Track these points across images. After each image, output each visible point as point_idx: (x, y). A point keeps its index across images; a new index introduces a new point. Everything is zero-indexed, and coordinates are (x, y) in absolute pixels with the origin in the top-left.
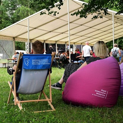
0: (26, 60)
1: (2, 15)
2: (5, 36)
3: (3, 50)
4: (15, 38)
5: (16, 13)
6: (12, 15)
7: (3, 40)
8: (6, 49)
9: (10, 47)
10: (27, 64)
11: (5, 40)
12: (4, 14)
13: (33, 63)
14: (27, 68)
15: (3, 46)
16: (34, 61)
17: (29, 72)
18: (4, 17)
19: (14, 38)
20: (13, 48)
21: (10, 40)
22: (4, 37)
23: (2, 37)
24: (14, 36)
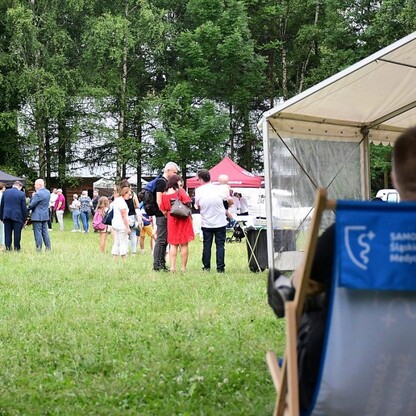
0: (354, 235)
1: (321, 25)
2: (323, 121)
3: (311, 185)
4: (371, 132)
5: (385, 12)
6: (369, 24)
7: (314, 138)
8: (323, 184)
9: (344, 172)
10: (361, 261)
11: (322, 139)
12: (331, 18)
13: (395, 253)
14: (359, 284)
15: (309, 169)
16: (405, 242)
17: (375, 304)
18: (330, 33)
19: (364, 129)
20: (359, 180)
21: (346, 140)
22: (315, 125)
23: (309, 125)
24: (366, 119)
